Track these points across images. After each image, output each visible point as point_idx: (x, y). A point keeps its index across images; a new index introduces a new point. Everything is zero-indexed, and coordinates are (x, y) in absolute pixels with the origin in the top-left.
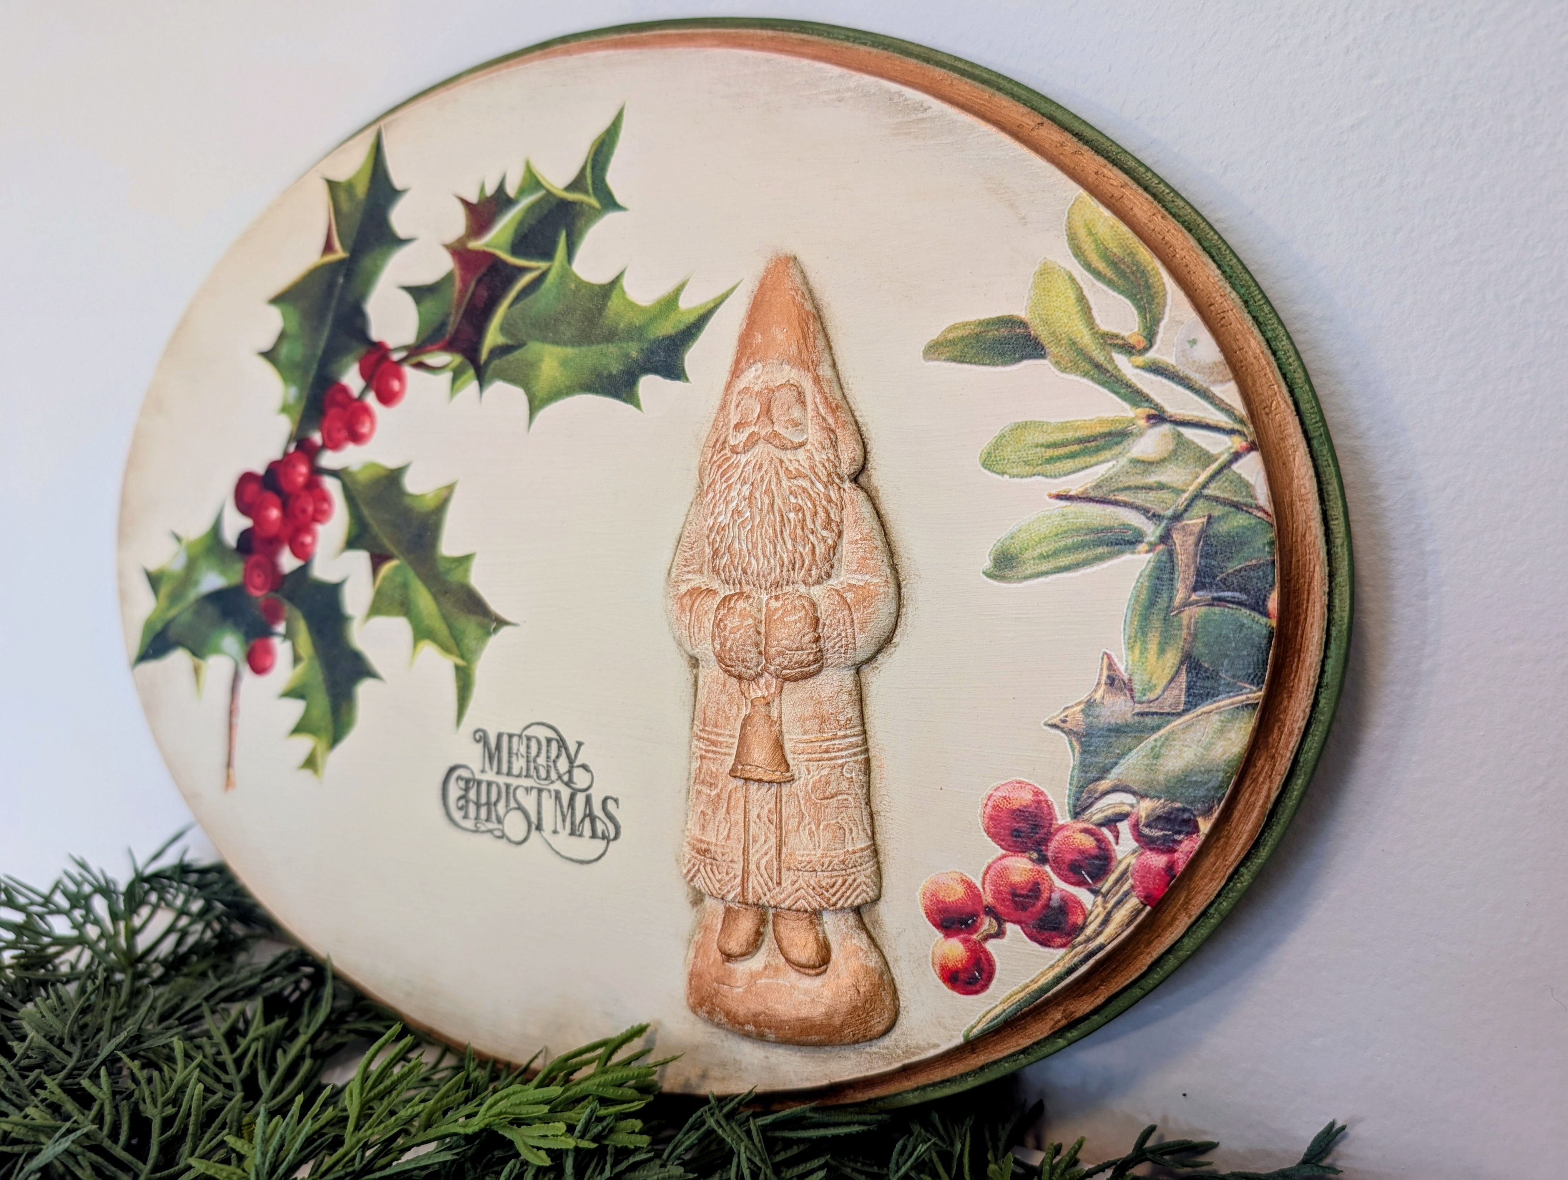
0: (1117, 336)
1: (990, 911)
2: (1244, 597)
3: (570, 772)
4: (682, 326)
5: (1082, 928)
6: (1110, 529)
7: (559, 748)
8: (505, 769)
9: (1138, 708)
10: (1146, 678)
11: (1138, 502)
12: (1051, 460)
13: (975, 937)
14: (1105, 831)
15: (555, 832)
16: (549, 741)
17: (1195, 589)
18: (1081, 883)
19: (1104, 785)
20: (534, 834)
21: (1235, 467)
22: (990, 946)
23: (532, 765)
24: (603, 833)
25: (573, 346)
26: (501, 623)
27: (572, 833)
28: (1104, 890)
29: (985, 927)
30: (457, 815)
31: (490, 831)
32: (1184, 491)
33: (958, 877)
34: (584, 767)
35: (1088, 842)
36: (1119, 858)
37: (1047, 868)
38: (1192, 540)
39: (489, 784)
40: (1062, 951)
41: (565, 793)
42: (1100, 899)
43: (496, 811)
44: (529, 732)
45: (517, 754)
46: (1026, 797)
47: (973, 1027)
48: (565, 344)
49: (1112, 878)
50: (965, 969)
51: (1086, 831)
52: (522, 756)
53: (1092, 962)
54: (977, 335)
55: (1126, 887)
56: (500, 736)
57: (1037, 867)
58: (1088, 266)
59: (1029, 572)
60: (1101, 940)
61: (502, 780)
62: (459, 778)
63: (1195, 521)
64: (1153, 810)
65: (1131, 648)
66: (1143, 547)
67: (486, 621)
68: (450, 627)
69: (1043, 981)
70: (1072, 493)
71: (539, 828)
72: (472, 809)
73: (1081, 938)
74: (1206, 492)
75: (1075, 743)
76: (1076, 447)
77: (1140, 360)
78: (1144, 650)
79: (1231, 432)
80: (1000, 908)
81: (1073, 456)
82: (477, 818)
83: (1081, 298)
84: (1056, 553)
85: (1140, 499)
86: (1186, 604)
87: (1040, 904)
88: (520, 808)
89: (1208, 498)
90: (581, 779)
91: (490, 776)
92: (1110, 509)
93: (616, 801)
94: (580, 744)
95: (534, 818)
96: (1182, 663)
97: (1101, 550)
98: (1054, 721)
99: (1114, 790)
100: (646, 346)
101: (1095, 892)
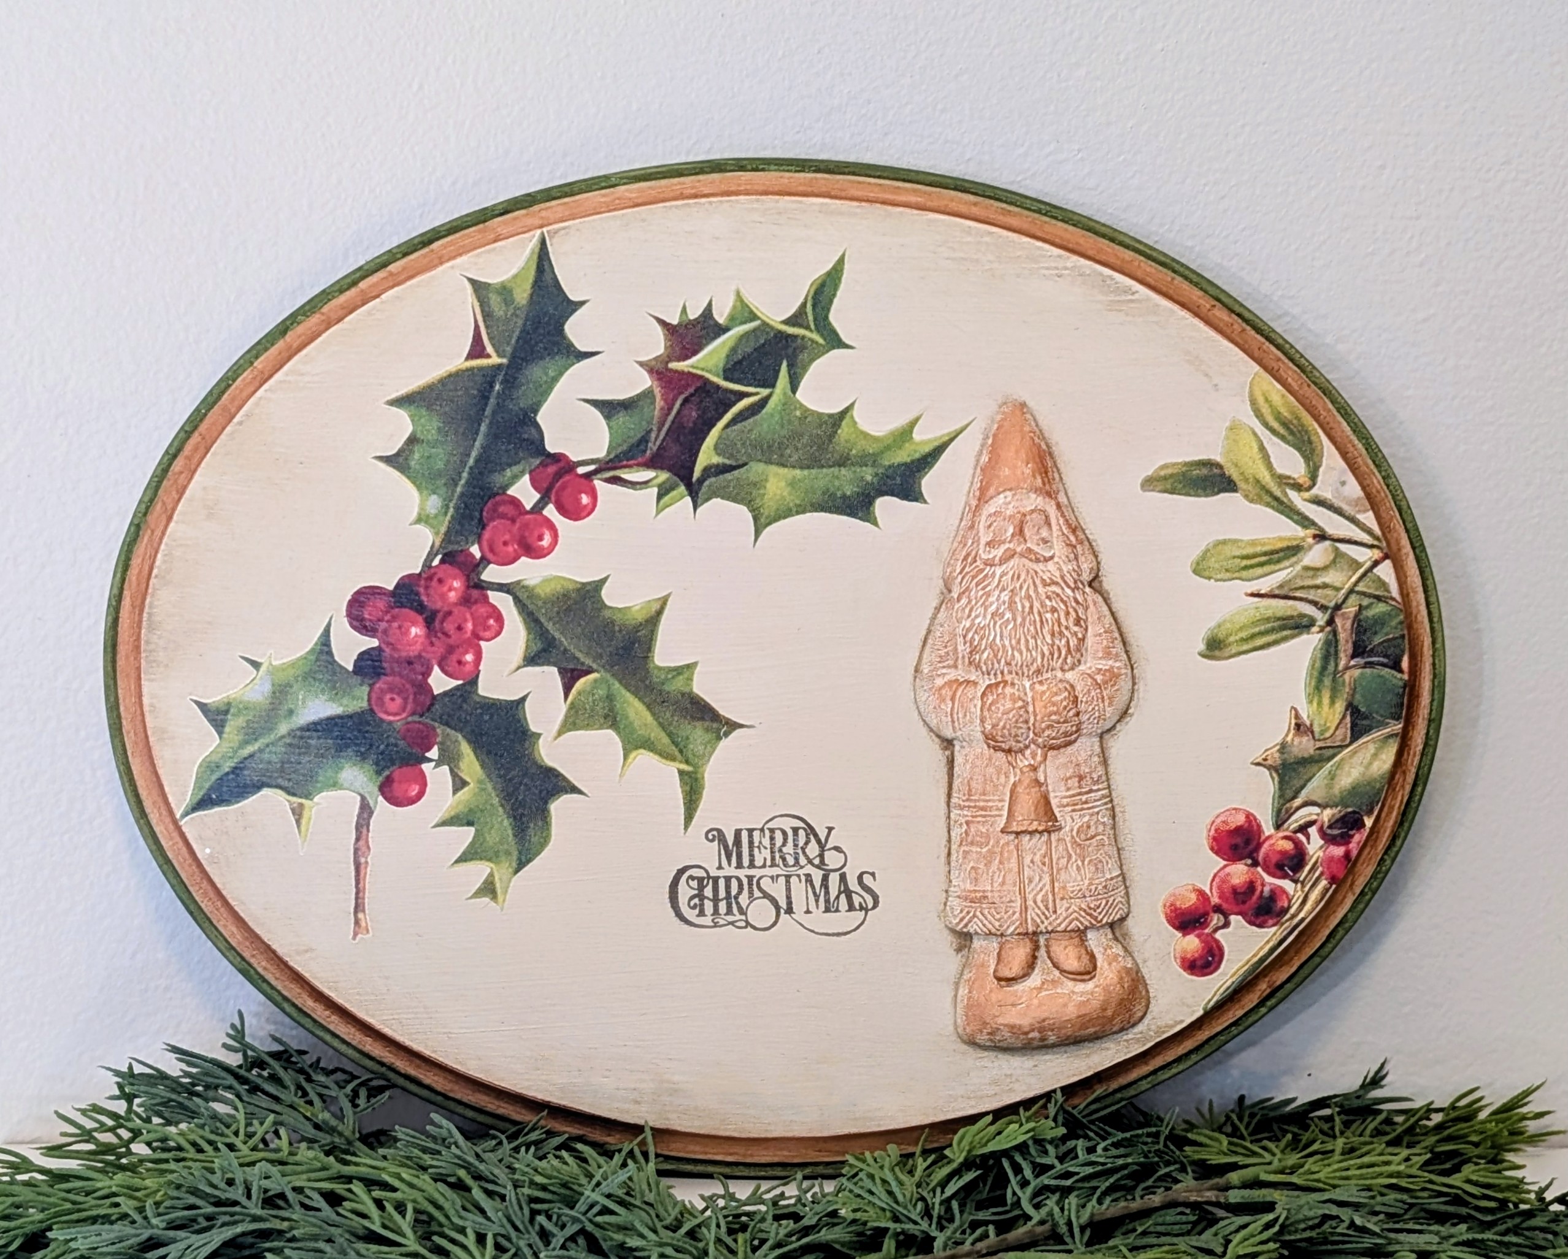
0: (1289, 477)
1: (1218, 909)
2: (1385, 660)
3: (821, 856)
4: (917, 456)
5: (1289, 907)
6: (1292, 617)
7: (807, 835)
8: (746, 861)
9: (1319, 744)
10: (1322, 722)
11: (1311, 597)
12: (1246, 568)
13: (1207, 931)
14: (1300, 836)
15: (808, 912)
16: (795, 830)
17: (1353, 657)
18: (1285, 876)
19: (1297, 802)
20: (783, 916)
21: (1375, 571)
22: (1218, 935)
23: (777, 855)
24: (860, 904)
25: (802, 468)
26: (734, 726)
27: (827, 910)
28: (1301, 879)
29: (1215, 922)
30: (691, 914)
31: (732, 923)
32: (1342, 589)
33: (1190, 887)
34: (837, 849)
35: (1288, 846)
36: (1311, 853)
37: (1259, 869)
38: (1349, 623)
39: (728, 879)
40: (1274, 929)
41: (817, 876)
42: (1299, 885)
43: (738, 903)
44: (770, 825)
45: (759, 847)
46: (1240, 820)
47: (1210, 1001)
48: (794, 467)
49: (1307, 868)
50: (1201, 957)
51: (1286, 838)
52: (766, 848)
53: (1296, 933)
54: (1184, 474)
55: (1317, 874)
56: (738, 833)
57: (1252, 869)
58: (1266, 425)
59: (1234, 651)
60: (1302, 915)
61: (742, 873)
62: (692, 878)
63: (1350, 609)
64: (1333, 815)
65: (1311, 702)
66: (1315, 629)
67: (715, 725)
68: (670, 735)
69: (1261, 954)
70: (1263, 592)
71: (790, 910)
72: (709, 906)
73: (1288, 916)
74: (1357, 589)
75: (1275, 775)
76: (1263, 559)
77: (1306, 495)
78: (1320, 703)
79: (1372, 547)
80: (1225, 906)
81: (1261, 564)
82: (716, 911)
83: (1262, 448)
84: (1253, 636)
85: (1311, 595)
86: (1347, 668)
87: (1255, 898)
88: (766, 895)
89: (1359, 593)
90: (833, 860)
91: (730, 871)
92: (1291, 603)
93: (873, 874)
94: (830, 829)
95: (783, 904)
96: (1347, 710)
97: (1285, 633)
98: (1259, 760)
99: (1306, 804)
100: (881, 471)
101: (1296, 881)
